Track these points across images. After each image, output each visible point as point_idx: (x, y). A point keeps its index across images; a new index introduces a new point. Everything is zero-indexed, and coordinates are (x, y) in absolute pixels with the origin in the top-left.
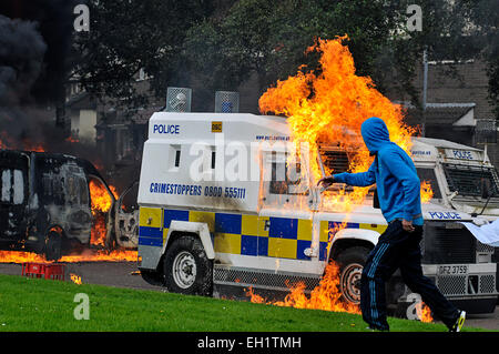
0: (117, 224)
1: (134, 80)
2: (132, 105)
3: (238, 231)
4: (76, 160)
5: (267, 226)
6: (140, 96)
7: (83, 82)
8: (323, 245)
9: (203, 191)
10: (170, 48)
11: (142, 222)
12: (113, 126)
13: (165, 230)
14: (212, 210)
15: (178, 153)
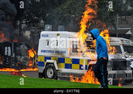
0: (36, 61)
1: (40, 23)
2: (39, 29)
3: (64, 62)
4: (24, 44)
5: (72, 61)
6: (41, 27)
7: (26, 23)
8: (86, 66)
9: (55, 52)
10: (49, 14)
11: (39, 60)
12: (35, 35)
13: (45, 62)
14: (57, 57)
15: (48, 42)
